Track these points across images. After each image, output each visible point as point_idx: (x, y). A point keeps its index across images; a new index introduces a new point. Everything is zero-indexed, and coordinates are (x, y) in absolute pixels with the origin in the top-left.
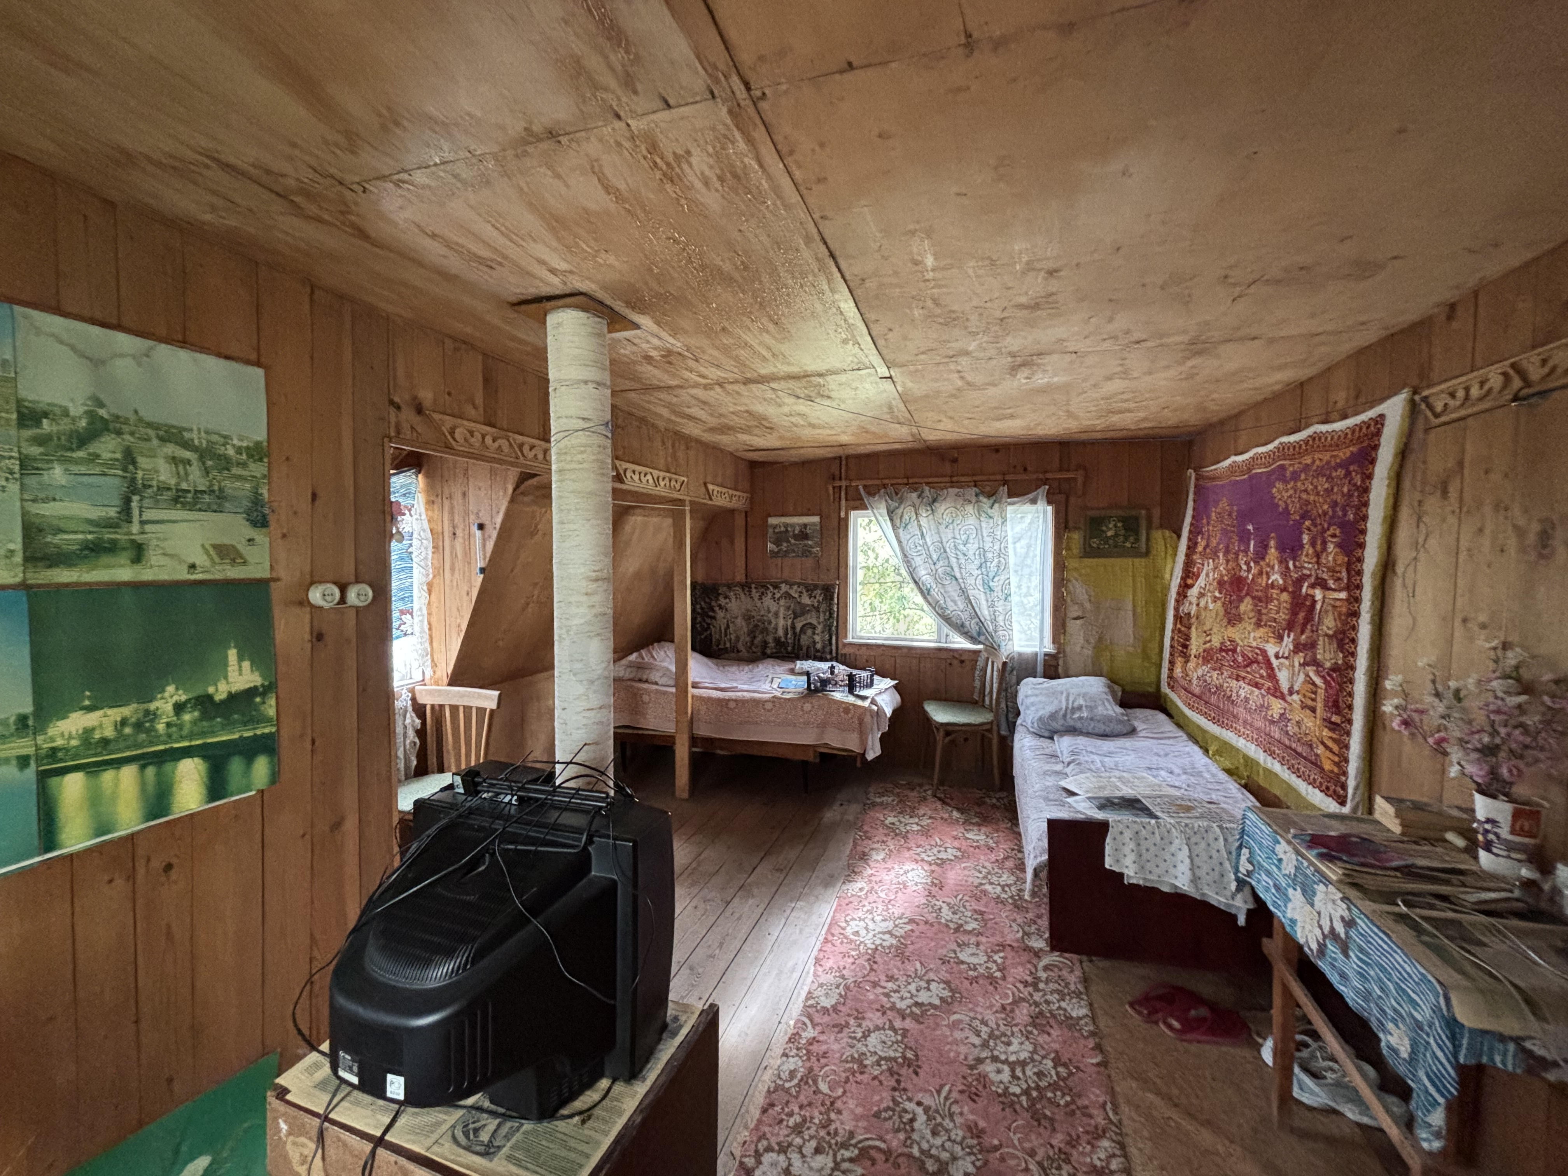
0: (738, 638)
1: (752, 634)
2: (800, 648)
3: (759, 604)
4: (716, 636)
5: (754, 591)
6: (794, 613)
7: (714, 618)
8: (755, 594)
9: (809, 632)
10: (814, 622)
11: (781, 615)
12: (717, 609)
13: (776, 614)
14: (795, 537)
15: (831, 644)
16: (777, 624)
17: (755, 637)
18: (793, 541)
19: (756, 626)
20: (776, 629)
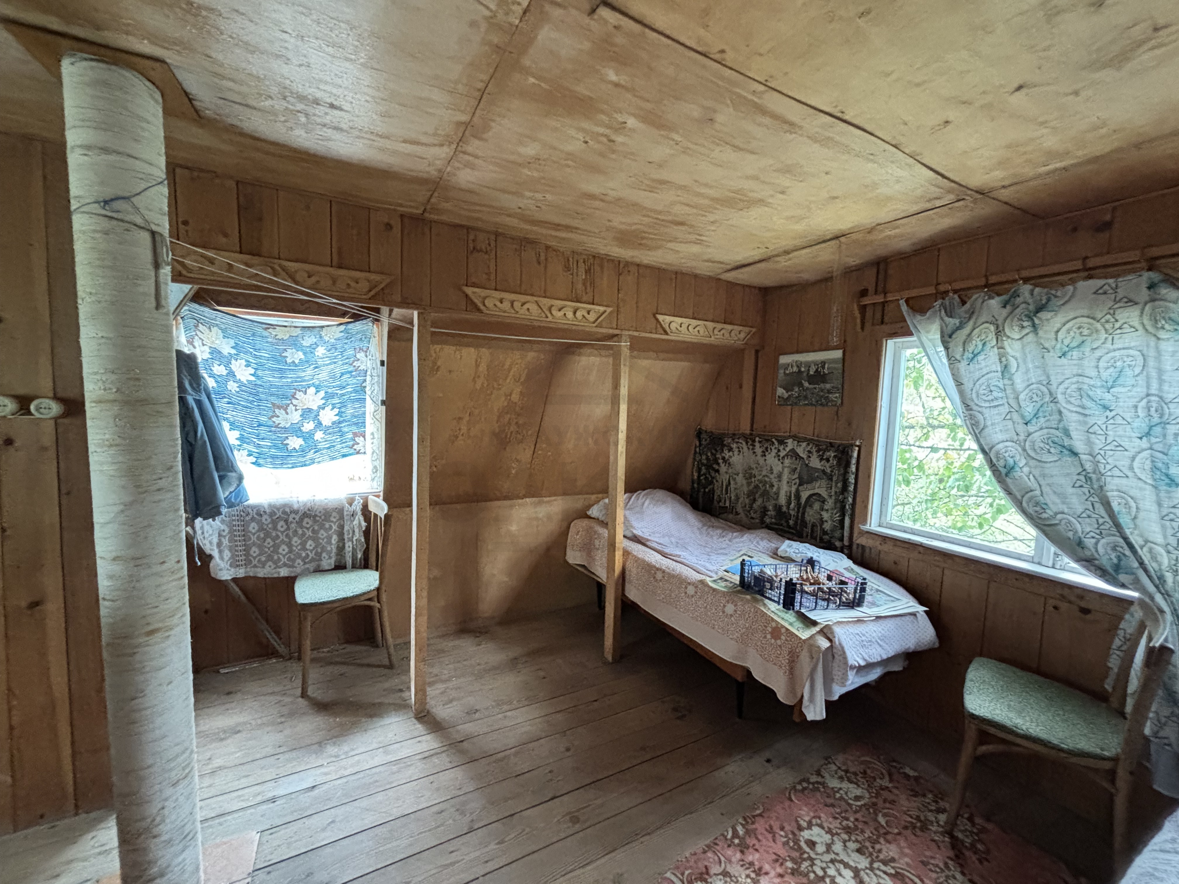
0: (737, 498)
1: (752, 495)
2: (804, 523)
3: (761, 461)
4: (718, 492)
5: (757, 445)
6: (800, 478)
7: (717, 471)
8: (759, 450)
9: (817, 506)
10: (824, 493)
11: (785, 478)
12: (720, 461)
13: (780, 476)
14: (812, 379)
15: (842, 528)
16: (779, 489)
17: (755, 500)
18: (806, 384)
19: (757, 487)
20: (777, 494)
